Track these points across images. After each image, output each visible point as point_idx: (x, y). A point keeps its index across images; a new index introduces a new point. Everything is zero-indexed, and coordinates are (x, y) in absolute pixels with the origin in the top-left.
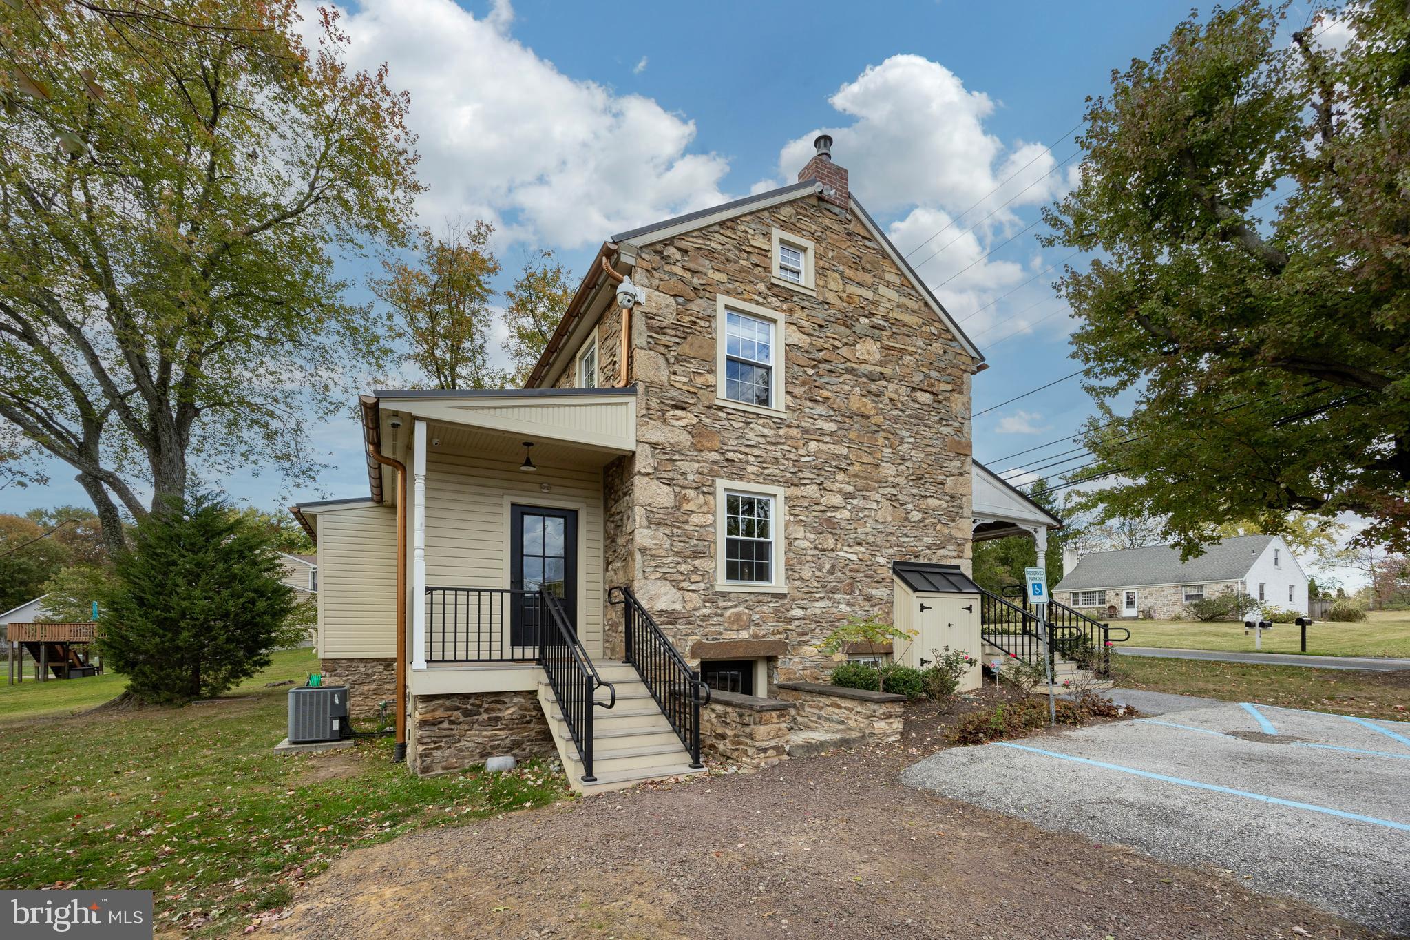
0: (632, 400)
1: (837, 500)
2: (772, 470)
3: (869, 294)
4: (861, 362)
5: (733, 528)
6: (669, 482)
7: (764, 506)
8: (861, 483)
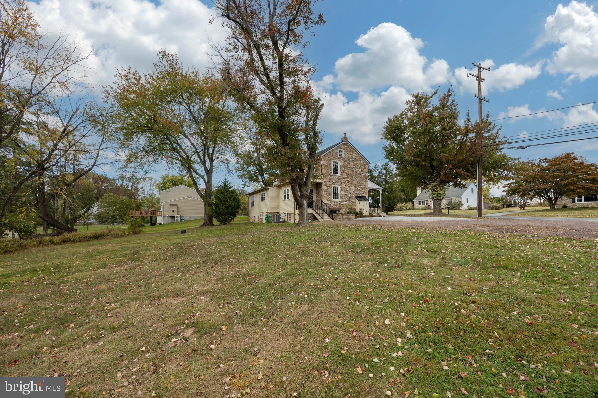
1: (347, 187)
2: (339, 183)
3: (351, 156)
4: (351, 166)
5: (334, 192)
6: (326, 186)
7: (337, 188)
8: (351, 184)
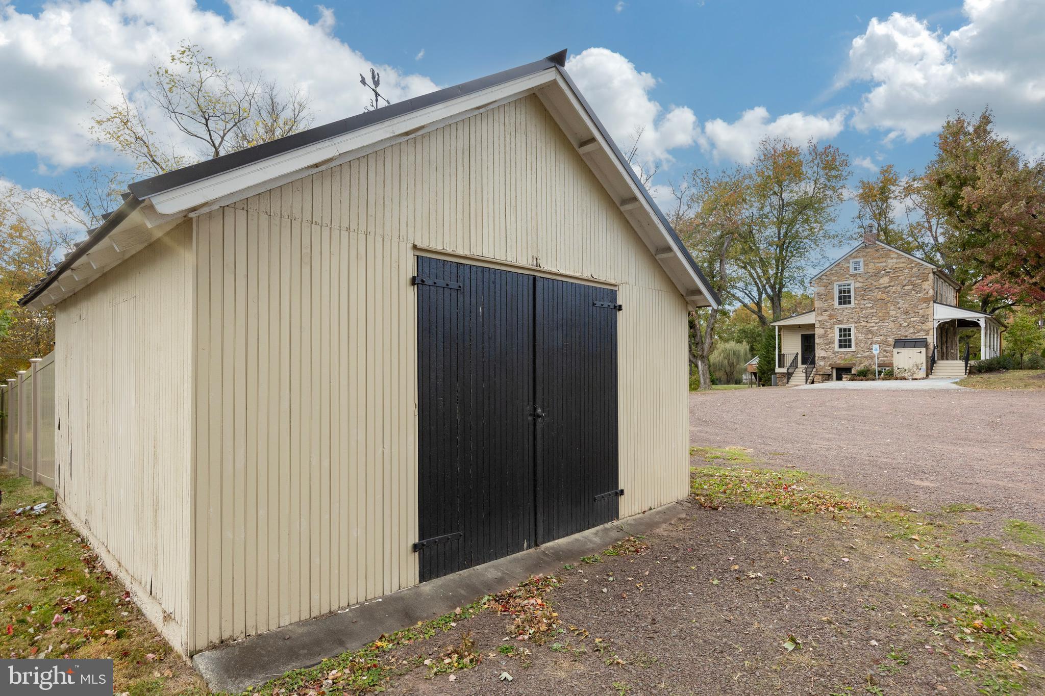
0: (814, 313)
1: (873, 324)
2: (851, 320)
4: (880, 284)
5: (840, 336)
6: (823, 328)
7: (850, 330)
8: (881, 318)
